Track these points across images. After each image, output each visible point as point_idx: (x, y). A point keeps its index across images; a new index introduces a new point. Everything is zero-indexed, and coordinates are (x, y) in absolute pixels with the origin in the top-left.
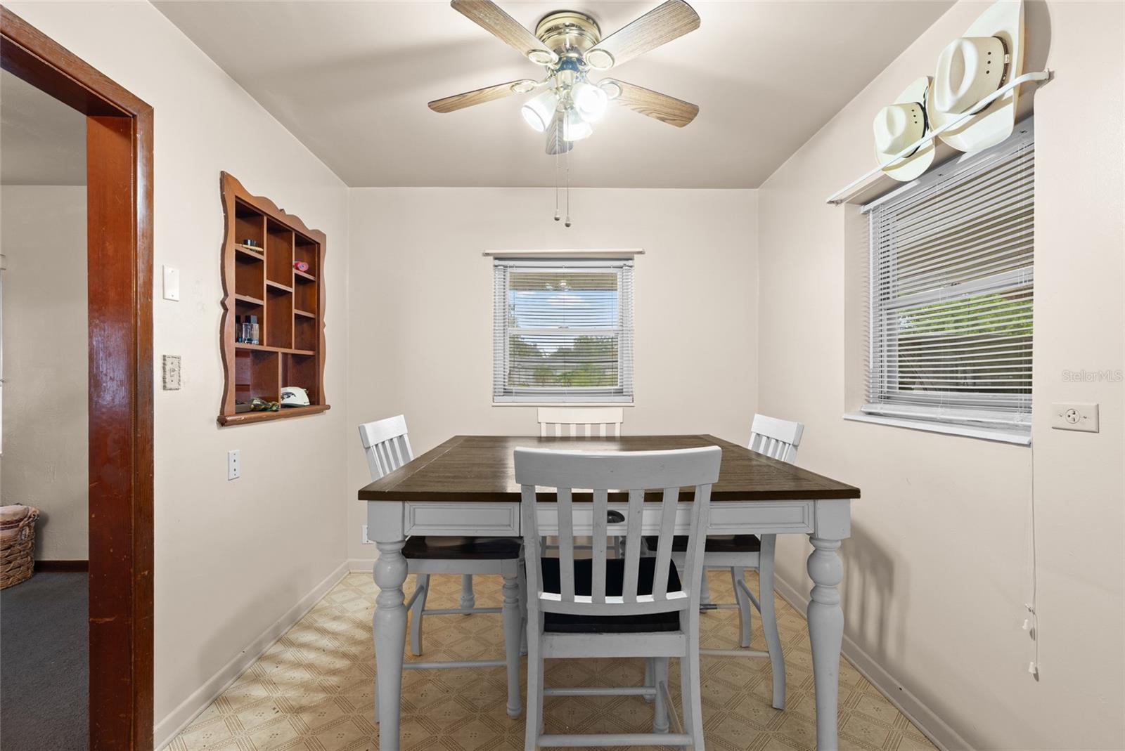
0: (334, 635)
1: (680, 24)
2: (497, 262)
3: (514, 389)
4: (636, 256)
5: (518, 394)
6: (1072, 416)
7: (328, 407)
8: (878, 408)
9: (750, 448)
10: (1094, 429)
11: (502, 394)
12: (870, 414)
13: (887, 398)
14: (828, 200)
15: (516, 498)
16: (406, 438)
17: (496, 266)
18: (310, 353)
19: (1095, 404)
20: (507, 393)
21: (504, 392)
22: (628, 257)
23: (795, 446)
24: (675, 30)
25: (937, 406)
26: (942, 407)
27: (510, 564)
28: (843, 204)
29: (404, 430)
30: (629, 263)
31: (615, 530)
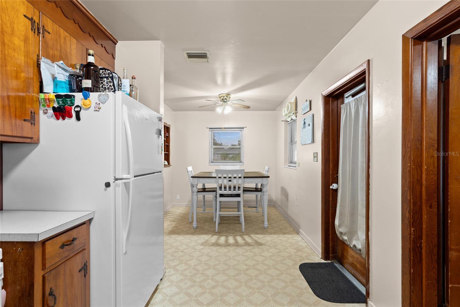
0: (176, 214)
2: (210, 129)
3: (214, 161)
4: (244, 128)
5: (215, 162)
7: (171, 165)
8: (290, 165)
9: (264, 173)
10: (299, 166)
12: (289, 166)
14: (281, 120)
15: (215, 177)
16: (192, 171)
17: (210, 130)
18: (167, 153)
19: (299, 162)
20: (212, 162)
22: (243, 128)
23: (268, 172)
27: (214, 193)
28: (284, 121)
29: (192, 170)
30: (243, 129)
31: (230, 183)
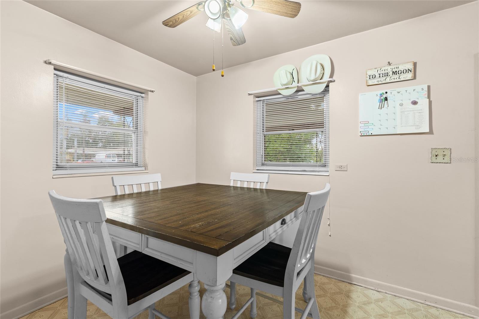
1: (291, 12)
6: (341, 167)
10: (346, 170)
11: (55, 169)
13: (263, 165)
14: (249, 93)
19: (346, 164)
21: (56, 167)
22: (143, 92)
24: (286, 13)
25: (290, 166)
26: (291, 166)
28: (253, 95)
30: (143, 95)
